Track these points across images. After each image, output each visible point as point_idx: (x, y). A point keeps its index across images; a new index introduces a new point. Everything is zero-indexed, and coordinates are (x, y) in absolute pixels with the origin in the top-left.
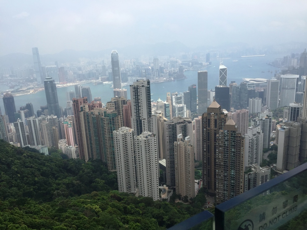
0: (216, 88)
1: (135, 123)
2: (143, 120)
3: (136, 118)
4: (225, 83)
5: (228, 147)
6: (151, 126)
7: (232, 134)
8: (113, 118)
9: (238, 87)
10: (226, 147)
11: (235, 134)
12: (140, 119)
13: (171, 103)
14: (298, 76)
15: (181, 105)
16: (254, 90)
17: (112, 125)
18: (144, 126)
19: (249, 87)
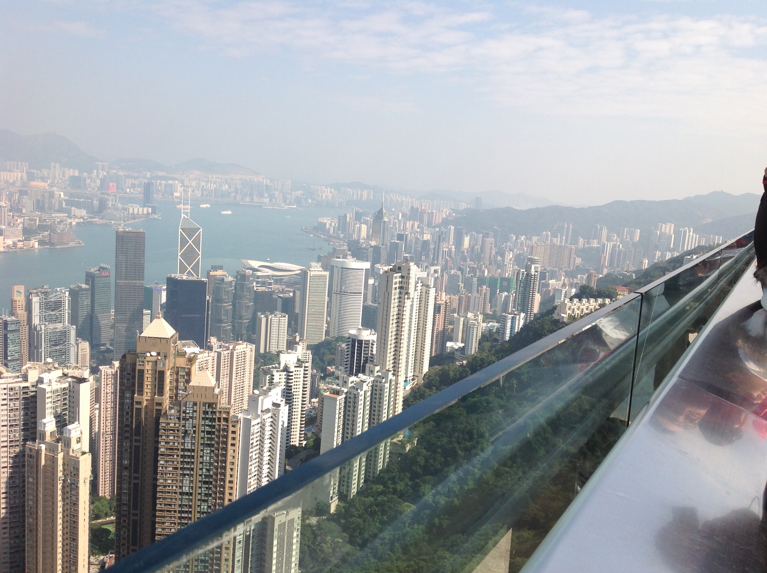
0: (171, 281)
4: (195, 270)
5: (193, 451)
7: (206, 413)
9: (231, 281)
10: (189, 450)
11: (215, 413)
13: (25, 318)
14: (367, 265)
15: (60, 327)
16: (271, 293)
19: (257, 283)
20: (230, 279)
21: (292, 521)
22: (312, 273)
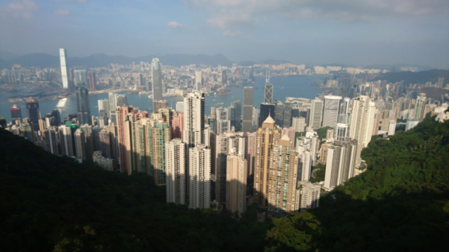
0: (262, 105)
1: (187, 135)
2: (196, 133)
3: (189, 130)
4: (270, 101)
6: (204, 139)
7: (287, 150)
8: (164, 129)
12: (193, 131)
14: (340, 98)
15: (225, 121)
16: (298, 110)
18: (197, 138)
21: (317, 192)
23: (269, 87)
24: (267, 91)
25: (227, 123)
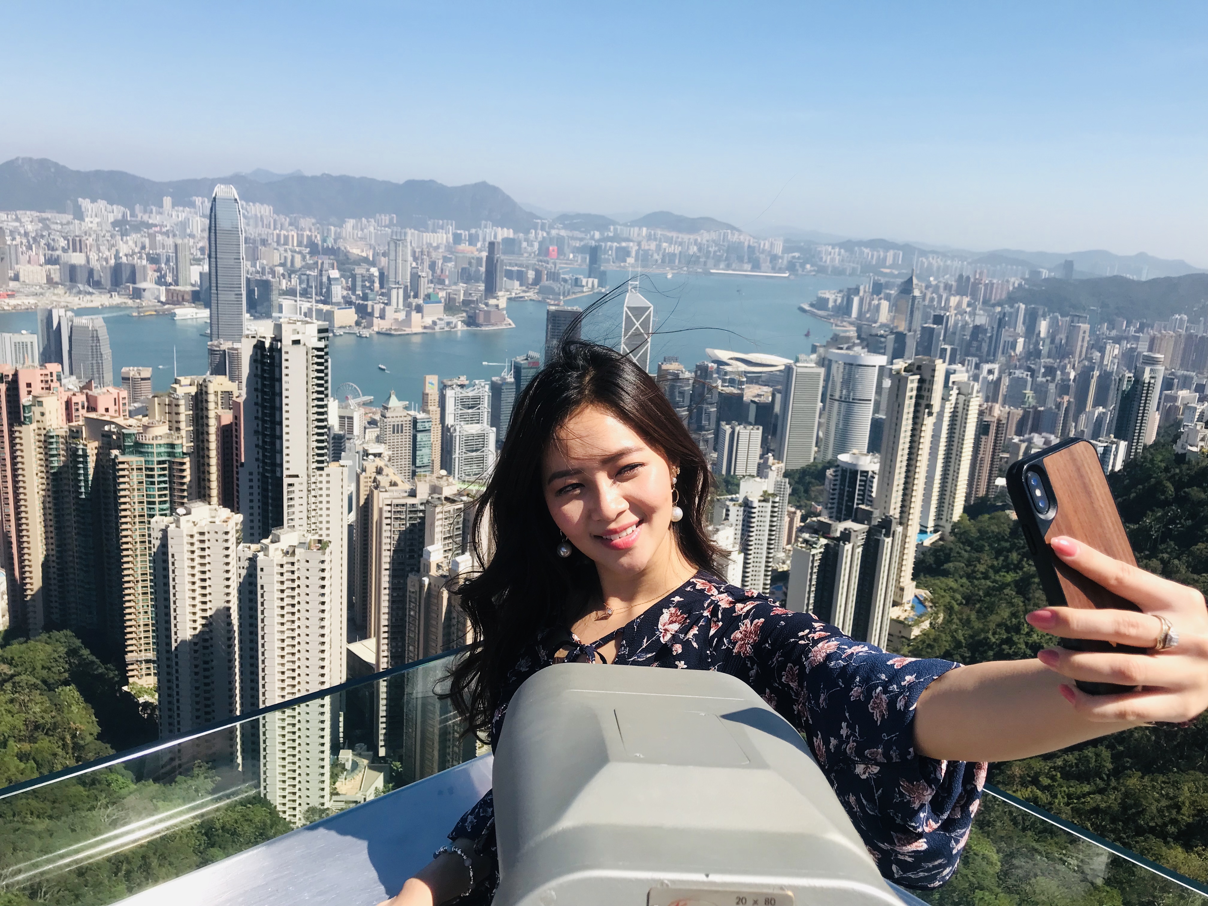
1: (256, 491)
2: (286, 481)
3: (261, 470)
4: (643, 361)
6: (324, 506)
8: (164, 462)
9: (688, 379)
12: (278, 475)
13: (438, 416)
14: (882, 360)
15: (477, 428)
16: (741, 396)
17: (157, 493)
18: (291, 503)
19: (724, 381)
20: (687, 375)
22: (800, 370)
23: (638, 311)
24: (629, 323)
25: (482, 437)
